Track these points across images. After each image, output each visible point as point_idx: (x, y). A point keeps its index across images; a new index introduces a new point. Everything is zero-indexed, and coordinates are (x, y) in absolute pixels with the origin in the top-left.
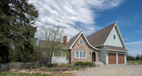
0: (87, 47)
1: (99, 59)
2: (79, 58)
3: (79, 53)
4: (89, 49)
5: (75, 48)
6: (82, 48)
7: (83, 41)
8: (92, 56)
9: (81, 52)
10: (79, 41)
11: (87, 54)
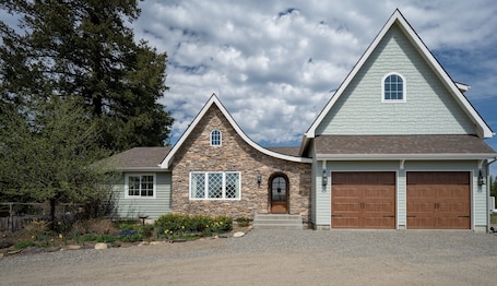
0: (244, 155)
1: (307, 203)
2: (207, 198)
3: (207, 181)
4: (253, 160)
5: (188, 164)
6: (218, 160)
7: (223, 132)
8: (266, 192)
9: (215, 178)
10: (207, 134)
11: (242, 184)
